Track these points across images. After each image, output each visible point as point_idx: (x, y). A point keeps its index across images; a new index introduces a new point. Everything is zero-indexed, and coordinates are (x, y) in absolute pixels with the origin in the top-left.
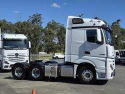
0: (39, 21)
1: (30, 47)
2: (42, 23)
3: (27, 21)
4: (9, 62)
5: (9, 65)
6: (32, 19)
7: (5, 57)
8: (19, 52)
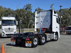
0: (30, 8)
1: (17, 24)
2: (32, 9)
3: (22, 9)
4: (5, 33)
5: (5, 34)
6: (26, 7)
7: (3, 30)
8: (11, 27)
